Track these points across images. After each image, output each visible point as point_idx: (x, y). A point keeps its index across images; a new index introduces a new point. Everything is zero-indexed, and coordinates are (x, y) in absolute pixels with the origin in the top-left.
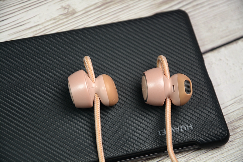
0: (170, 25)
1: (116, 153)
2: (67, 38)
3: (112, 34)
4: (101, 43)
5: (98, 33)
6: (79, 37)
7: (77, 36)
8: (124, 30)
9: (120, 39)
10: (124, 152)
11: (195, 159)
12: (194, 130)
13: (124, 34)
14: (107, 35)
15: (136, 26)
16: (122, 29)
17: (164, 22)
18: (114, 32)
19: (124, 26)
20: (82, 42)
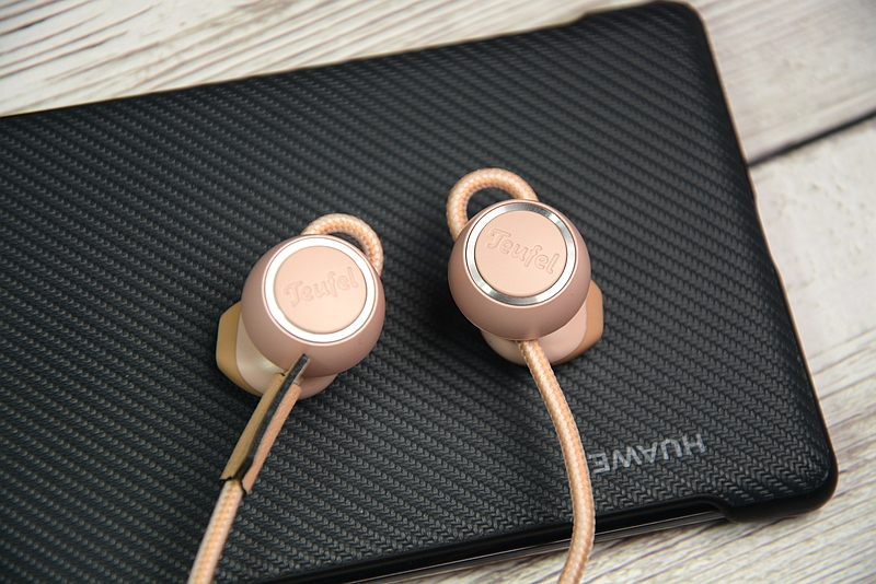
0: (637, 61)
1: (425, 535)
2: (257, 103)
3: (422, 92)
4: (381, 125)
5: (373, 85)
6: (302, 100)
7: (296, 97)
8: (467, 76)
9: (452, 109)
10: (455, 534)
11: (709, 559)
12: (709, 458)
13: (467, 90)
14: (403, 95)
15: (512, 60)
16: (461, 73)
17: (612, 48)
18: (430, 82)
19: (468, 63)
20: (312, 121)
